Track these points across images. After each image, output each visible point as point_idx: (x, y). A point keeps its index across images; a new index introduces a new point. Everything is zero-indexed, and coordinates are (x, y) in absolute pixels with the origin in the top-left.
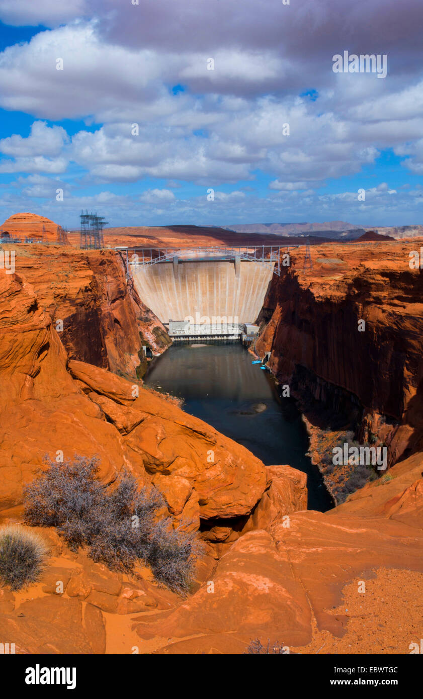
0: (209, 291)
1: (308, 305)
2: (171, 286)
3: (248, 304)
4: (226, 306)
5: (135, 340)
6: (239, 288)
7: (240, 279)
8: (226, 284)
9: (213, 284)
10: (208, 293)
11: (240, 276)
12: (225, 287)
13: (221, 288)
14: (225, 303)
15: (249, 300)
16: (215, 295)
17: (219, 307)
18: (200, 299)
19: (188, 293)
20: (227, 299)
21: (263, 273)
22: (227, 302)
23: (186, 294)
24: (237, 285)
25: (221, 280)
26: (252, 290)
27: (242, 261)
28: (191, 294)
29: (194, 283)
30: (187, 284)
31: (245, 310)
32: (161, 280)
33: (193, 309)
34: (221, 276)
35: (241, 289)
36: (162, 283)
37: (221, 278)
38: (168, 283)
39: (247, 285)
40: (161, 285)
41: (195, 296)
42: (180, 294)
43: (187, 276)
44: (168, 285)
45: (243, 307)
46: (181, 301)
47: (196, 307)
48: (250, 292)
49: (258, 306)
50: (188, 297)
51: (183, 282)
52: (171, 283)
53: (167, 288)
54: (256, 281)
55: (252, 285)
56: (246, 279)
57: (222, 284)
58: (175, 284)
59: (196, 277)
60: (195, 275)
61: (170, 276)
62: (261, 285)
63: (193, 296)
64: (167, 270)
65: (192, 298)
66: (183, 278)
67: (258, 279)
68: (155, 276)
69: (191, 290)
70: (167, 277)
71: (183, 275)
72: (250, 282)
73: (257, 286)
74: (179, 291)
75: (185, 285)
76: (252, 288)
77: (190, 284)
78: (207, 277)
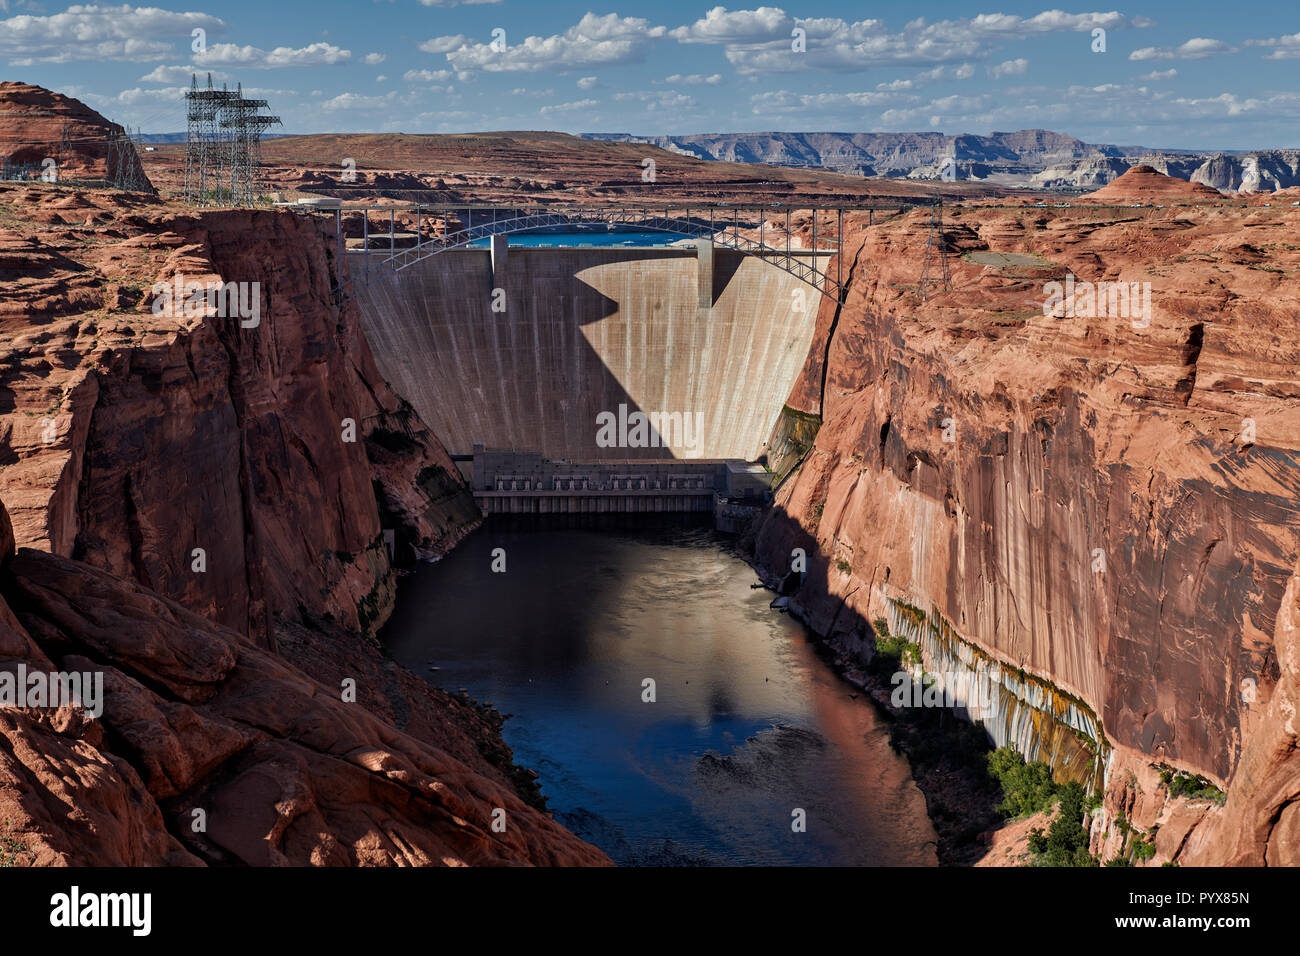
0: (610, 351)
1: (934, 404)
2: (483, 331)
3: (737, 398)
4: (665, 402)
5: (356, 509)
6: (709, 341)
7: (712, 314)
8: (665, 330)
9: (623, 326)
10: (604, 356)
12: (663, 339)
13: (649, 343)
14: (662, 394)
15: (741, 382)
16: (629, 364)
18: (578, 377)
19: (537, 355)
20: (667, 378)
21: (788, 296)
22: (665, 389)
23: (533, 360)
24: (703, 330)
25: (650, 317)
28: (549, 360)
29: (558, 325)
30: (536, 326)
31: (725, 417)
32: (451, 312)
33: (555, 408)
34: (649, 302)
35: (713, 346)
36: (452, 322)
37: (648, 308)
38: (473, 321)
39: (733, 334)
40: (450, 327)
41: (560, 367)
42: (511, 360)
43: (535, 298)
44: (471, 329)
45: (721, 406)
46: (515, 381)
47: (563, 404)
48: (742, 357)
49: (770, 403)
50: (539, 371)
51: (524, 321)
52: (483, 322)
53: (469, 339)
54: (766, 323)
55: (752, 334)
56: (732, 313)
57: (652, 327)
58: (495, 326)
59: (565, 304)
60: (564, 298)
61: (480, 297)
62: (780, 335)
63: (553, 365)
64: (469, 276)
65: (550, 372)
66: (522, 305)
67: (770, 316)
68: (431, 297)
69: (550, 348)
70: (471, 300)
71: (522, 296)
72: (745, 324)
73: (769, 336)
74: (508, 348)
75: (528, 330)
76: (752, 346)
77: (545, 326)
78: (604, 304)
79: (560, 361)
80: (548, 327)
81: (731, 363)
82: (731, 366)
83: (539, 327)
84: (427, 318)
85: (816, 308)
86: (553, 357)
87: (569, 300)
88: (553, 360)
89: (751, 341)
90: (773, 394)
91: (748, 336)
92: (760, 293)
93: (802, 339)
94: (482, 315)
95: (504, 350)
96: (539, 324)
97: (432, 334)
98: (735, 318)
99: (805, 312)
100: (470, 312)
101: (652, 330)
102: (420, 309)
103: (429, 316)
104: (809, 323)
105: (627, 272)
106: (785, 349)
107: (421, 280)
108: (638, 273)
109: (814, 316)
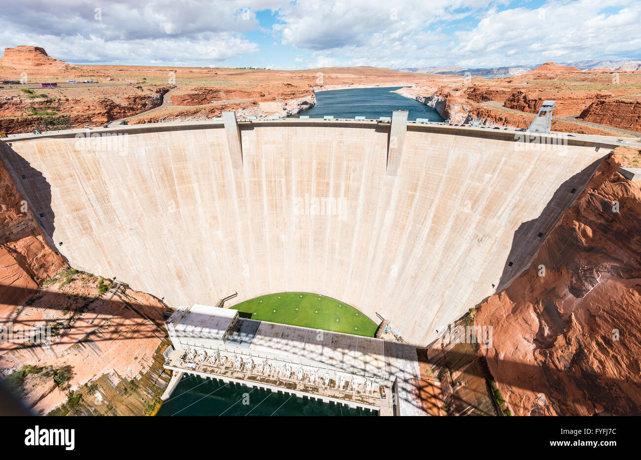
2: (224, 187)
4: (354, 245)
6: (393, 204)
7: (397, 181)
8: (358, 190)
9: (328, 184)
11: (399, 171)
12: (356, 199)
17: (337, 244)
18: (294, 219)
19: (265, 203)
20: (357, 228)
21: (480, 179)
22: (355, 236)
24: (389, 195)
25: (348, 178)
26: (429, 223)
27: (409, 128)
28: (274, 207)
29: (280, 182)
30: (264, 182)
32: (197, 174)
33: (278, 240)
34: (347, 167)
35: (396, 209)
36: (198, 182)
37: (347, 171)
38: (216, 179)
39: (415, 202)
40: (196, 186)
42: (246, 206)
43: (264, 160)
44: (214, 185)
45: (397, 264)
46: (249, 222)
47: (283, 238)
48: (421, 228)
49: (448, 292)
50: (267, 214)
51: (255, 178)
52: (224, 180)
53: (212, 193)
54: (449, 201)
55: (433, 209)
56: (417, 184)
57: (349, 186)
58: (233, 182)
59: (285, 165)
60: (285, 161)
61: (221, 160)
62: (465, 220)
63: (277, 210)
64: (212, 145)
65: (275, 216)
66: (254, 166)
67: (454, 195)
68: (178, 163)
69: (275, 198)
70: (213, 163)
71: (254, 159)
72: (428, 197)
73: (452, 216)
74: (244, 199)
75: (259, 185)
76: (433, 219)
77: (271, 182)
78: (314, 165)
79: (282, 207)
80: (273, 183)
81: (410, 228)
82: (410, 232)
83: (266, 183)
84: (174, 181)
85: (523, 208)
86: (276, 205)
87: (289, 162)
88: (276, 207)
89: (432, 215)
90: (452, 283)
91: (429, 209)
92: (446, 170)
93: (497, 238)
94: (223, 174)
95: (241, 200)
96: (266, 180)
97: (176, 194)
98: (419, 188)
99: (504, 206)
100: (214, 172)
101: (348, 189)
102: (166, 174)
103: (175, 179)
104: (509, 221)
105: (333, 141)
106: (472, 240)
107: (169, 150)
108: (341, 142)
109: (518, 217)
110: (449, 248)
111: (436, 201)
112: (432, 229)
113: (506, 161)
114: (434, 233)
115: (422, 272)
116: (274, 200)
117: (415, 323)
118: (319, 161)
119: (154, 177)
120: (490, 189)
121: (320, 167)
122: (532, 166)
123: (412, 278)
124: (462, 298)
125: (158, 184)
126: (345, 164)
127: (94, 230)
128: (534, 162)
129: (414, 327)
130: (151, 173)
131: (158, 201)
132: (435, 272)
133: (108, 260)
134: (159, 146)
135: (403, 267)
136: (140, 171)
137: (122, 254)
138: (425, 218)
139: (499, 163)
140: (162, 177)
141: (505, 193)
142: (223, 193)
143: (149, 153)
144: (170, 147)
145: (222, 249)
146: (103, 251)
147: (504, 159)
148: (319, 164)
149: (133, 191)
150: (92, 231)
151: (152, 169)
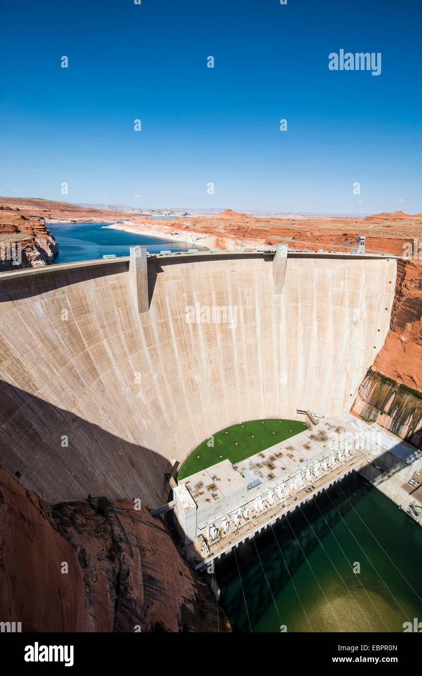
0: (222, 331)
3: (313, 356)
4: (260, 362)
6: (284, 317)
8: (254, 310)
10: (219, 336)
11: (284, 289)
12: (254, 319)
13: (245, 322)
15: (315, 345)
16: (234, 338)
17: (245, 367)
18: (204, 355)
19: (175, 345)
20: (259, 345)
21: (339, 286)
22: (259, 353)
23: (173, 351)
24: (279, 309)
25: (244, 303)
27: (289, 256)
28: (183, 347)
30: (171, 322)
31: (306, 370)
32: (103, 327)
33: (192, 383)
34: (242, 293)
35: (287, 320)
36: (106, 337)
37: (243, 296)
38: (123, 330)
39: (300, 311)
40: (105, 342)
41: (191, 349)
42: (157, 354)
43: (167, 298)
44: (123, 337)
45: (301, 363)
46: (163, 372)
47: (197, 378)
48: (310, 328)
49: (348, 365)
50: (178, 358)
51: (162, 319)
52: (131, 329)
53: (122, 347)
54: (324, 304)
55: (315, 312)
56: (297, 297)
57: (246, 310)
58: (141, 329)
59: (188, 300)
60: (187, 295)
61: (125, 305)
62: (340, 314)
63: (186, 350)
64: (114, 288)
65: (186, 356)
66: (159, 306)
67: (326, 299)
68: (81, 316)
69: (183, 337)
70: (118, 310)
71: (157, 298)
72: (308, 305)
73: (330, 314)
74: (154, 346)
75: (166, 326)
76: (317, 320)
77: (177, 320)
78: (214, 296)
79: (191, 345)
80: (179, 321)
81: (302, 332)
82: (303, 334)
83: (173, 322)
84: (83, 342)
85: (371, 297)
86: (185, 344)
87: (191, 296)
88: (186, 347)
89: (315, 317)
90: (348, 358)
91: (312, 313)
92: (314, 283)
93: (365, 318)
94: (129, 322)
95: (151, 349)
96: (173, 320)
97: (90, 358)
98: (299, 300)
99: (360, 299)
100: (119, 321)
101: (246, 312)
102: (72, 334)
103: (83, 339)
104: (367, 307)
105: (227, 271)
106: (351, 325)
107: (68, 301)
108: (233, 271)
109: (371, 303)
110: (337, 335)
111: (315, 307)
112: (319, 327)
113: (348, 272)
114: (322, 329)
115: (323, 360)
116: (183, 340)
117: (332, 400)
118: (217, 291)
119: (62, 342)
120: (347, 290)
121: (219, 296)
122: (364, 273)
123: (317, 368)
124: (359, 364)
125: (69, 349)
126: (240, 290)
127: (42, 437)
128: (364, 270)
129: (332, 402)
130: (57, 336)
131: (78, 372)
132: (334, 355)
133: (73, 474)
134: (56, 297)
135: (307, 363)
136: (46, 337)
137: (81, 459)
138: (311, 321)
139: (345, 274)
140: (70, 339)
141: (357, 291)
142: (134, 346)
143: (47, 309)
144: (68, 296)
145: (149, 414)
146: (63, 463)
147: (347, 271)
148: (218, 294)
149: (52, 366)
150: (41, 439)
151: (56, 330)
